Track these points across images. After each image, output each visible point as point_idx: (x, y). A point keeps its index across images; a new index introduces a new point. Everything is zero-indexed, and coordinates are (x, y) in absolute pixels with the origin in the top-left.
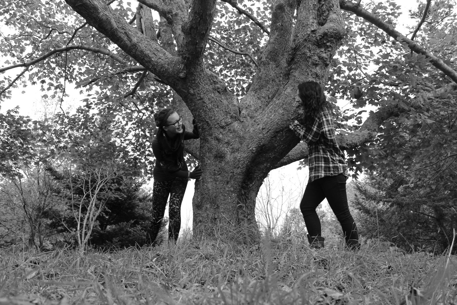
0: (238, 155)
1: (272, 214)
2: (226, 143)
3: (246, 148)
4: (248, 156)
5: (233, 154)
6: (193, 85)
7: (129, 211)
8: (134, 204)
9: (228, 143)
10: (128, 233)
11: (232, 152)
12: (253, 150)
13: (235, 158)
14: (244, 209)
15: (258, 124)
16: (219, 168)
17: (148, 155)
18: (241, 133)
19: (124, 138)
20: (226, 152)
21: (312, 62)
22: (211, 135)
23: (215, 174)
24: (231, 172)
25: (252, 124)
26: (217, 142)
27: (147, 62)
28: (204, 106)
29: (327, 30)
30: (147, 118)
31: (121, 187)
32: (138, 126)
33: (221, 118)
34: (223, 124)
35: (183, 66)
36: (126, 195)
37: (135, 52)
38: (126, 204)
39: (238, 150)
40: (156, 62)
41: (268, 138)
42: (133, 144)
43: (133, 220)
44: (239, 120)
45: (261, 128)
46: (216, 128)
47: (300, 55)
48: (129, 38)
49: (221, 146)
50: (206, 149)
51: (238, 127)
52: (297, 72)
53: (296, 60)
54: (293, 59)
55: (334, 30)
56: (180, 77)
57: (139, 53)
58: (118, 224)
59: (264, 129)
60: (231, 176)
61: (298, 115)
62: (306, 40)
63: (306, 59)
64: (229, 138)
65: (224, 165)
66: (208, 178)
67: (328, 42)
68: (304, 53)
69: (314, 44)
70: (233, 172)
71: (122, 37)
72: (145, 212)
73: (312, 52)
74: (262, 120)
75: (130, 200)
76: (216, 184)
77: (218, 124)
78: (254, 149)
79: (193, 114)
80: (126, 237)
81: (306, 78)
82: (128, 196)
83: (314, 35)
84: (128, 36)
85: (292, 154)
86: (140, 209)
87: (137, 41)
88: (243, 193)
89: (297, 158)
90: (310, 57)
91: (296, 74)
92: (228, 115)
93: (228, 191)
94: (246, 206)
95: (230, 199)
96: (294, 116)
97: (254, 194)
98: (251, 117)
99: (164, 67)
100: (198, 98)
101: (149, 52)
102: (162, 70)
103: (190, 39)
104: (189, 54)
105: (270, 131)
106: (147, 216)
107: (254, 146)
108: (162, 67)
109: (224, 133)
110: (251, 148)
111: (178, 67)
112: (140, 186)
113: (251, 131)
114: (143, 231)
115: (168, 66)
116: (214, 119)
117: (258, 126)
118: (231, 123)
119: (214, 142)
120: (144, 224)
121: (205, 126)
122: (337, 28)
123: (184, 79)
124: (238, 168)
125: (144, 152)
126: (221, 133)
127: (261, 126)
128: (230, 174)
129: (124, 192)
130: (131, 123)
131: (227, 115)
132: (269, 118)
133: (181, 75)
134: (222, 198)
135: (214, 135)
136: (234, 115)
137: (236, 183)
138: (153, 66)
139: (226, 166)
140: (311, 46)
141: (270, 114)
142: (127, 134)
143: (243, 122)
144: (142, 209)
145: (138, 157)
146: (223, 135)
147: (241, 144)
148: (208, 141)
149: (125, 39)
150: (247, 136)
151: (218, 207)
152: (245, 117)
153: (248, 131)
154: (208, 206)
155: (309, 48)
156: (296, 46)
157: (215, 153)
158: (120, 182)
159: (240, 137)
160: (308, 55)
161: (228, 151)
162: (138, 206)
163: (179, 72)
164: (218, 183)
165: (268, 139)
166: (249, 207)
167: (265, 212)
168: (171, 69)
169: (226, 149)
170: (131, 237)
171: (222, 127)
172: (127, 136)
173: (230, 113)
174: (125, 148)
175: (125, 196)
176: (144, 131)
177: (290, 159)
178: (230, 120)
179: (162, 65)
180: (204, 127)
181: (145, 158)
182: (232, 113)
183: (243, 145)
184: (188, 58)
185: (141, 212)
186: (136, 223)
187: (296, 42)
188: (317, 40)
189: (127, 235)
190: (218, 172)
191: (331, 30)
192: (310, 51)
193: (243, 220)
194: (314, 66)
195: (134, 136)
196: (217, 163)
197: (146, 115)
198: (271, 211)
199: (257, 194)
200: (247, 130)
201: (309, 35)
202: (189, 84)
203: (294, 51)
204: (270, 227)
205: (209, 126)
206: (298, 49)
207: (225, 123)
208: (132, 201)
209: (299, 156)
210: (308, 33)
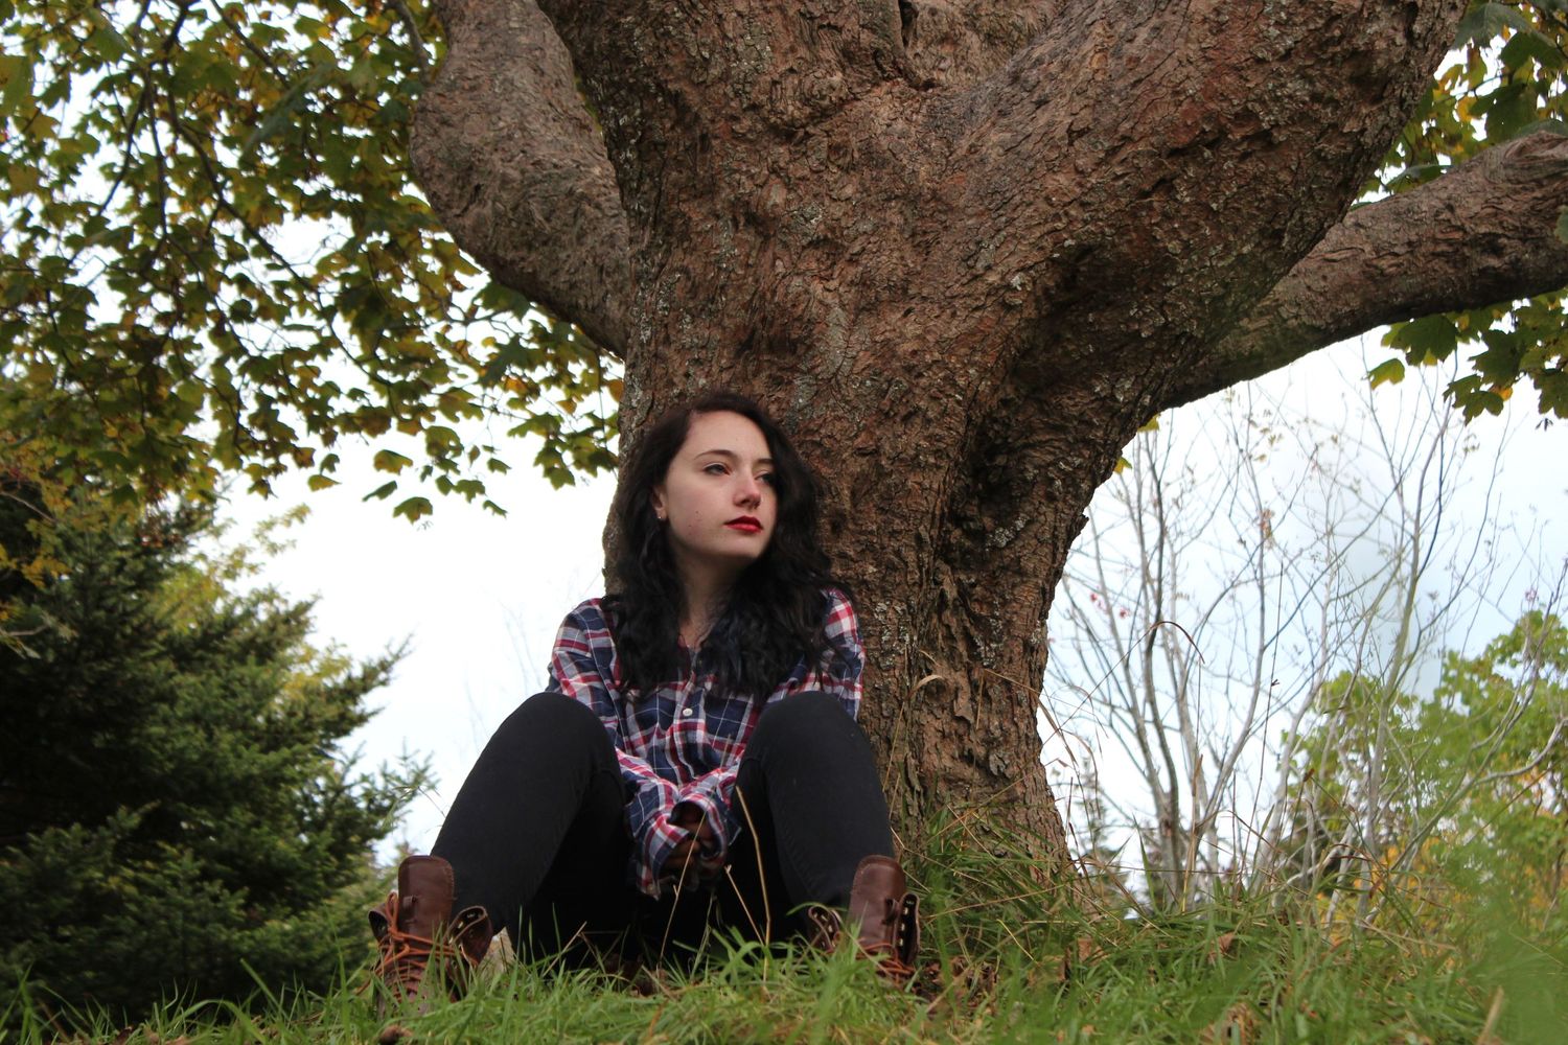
0: (905, 329)
1: (1184, 719)
2: (814, 244)
3: (955, 271)
4: (972, 334)
5: (868, 320)
7: (99, 741)
8: (135, 683)
9: (829, 245)
10: (96, 906)
11: (859, 310)
12: (1009, 287)
13: (886, 350)
14: (963, 706)
15: (1041, 103)
17: (241, 313)
18: (923, 171)
19: (45, 193)
20: (815, 309)
22: (710, 190)
24: (861, 452)
25: (997, 97)
26: (749, 236)
30: (214, 33)
31: (33, 570)
32: (144, 99)
33: (775, 66)
34: (792, 109)
36: (76, 624)
38: (77, 691)
39: (900, 292)
41: (1115, 197)
42: (119, 239)
43: (134, 807)
44: (905, 73)
45: (1061, 132)
46: (740, 138)
49: (780, 267)
50: (678, 293)
51: (900, 125)
58: (23, 844)
59: (1081, 133)
60: (859, 478)
61: (1327, 26)
64: (837, 211)
65: (812, 402)
70: (876, 452)
72: (226, 738)
74: (1065, 66)
75: (102, 656)
77: (754, 107)
78: (1016, 280)
79: (569, 43)
80: (89, 934)
82: (88, 630)
85: (1303, 294)
86: (183, 721)
88: (951, 592)
89: (1337, 319)
92: (826, 39)
94: (974, 686)
96: (1300, 32)
97: (1027, 595)
98: (990, 38)
105: (1129, 150)
106: (239, 775)
107: (1014, 262)
109: (799, 170)
110: (993, 278)
112: (173, 544)
113: (994, 155)
114: (215, 888)
116: (725, 77)
117: (1043, 118)
118: (843, 102)
119: (727, 242)
120: (217, 833)
121: (663, 128)
124: (906, 419)
125: (207, 292)
126: (774, 171)
127: (1059, 116)
128: (858, 466)
129: (54, 602)
130: (94, 78)
131: (812, 43)
132: (1118, 55)
135: (726, 194)
136: (866, 37)
139: (820, 410)
141: (1121, 28)
142: (68, 165)
143: (929, 84)
144: (196, 719)
145: (160, 330)
146: (789, 187)
147: (924, 249)
148: (685, 236)
150: (963, 190)
152: (944, 39)
153: (973, 150)
157: (742, 317)
158: (21, 524)
159: (911, 199)
161: (830, 299)
162: (169, 698)
165: (1111, 206)
166: (996, 692)
167: (1133, 710)
169: (817, 288)
170: (119, 934)
171: (787, 133)
172: (64, 180)
173: (839, 29)
174: (58, 268)
175: (66, 632)
176: (198, 135)
177: (1285, 331)
178: (837, 78)
180: (657, 136)
181: (218, 335)
182: (852, 26)
183: (936, 256)
185: (191, 741)
186: (161, 826)
189: (92, 919)
193: (952, 781)
195: (117, 178)
197: (202, 16)
198: (1181, 699)
199: (1047, 596)
200: (964, 143)
204: (1170, 822)
205: (688, 128)
207: (806, 101)
208: (121, 666)
209: (1355, 303)
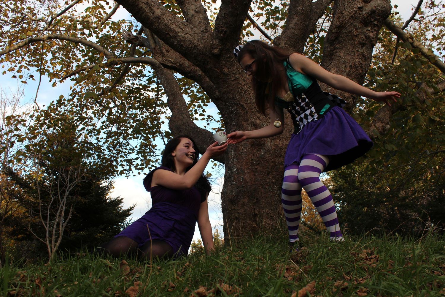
0: (280, 143)
5: (273, 141)
6: (228, 63)
13: (276, 146)
16: (258, 157)
21: (359, 41)
22: (247, 120)
23: (252, 164)
24: (273, 162)
27: (171, 37)
28: (239, 88)
29: (375, 7)
35: (218, 41)
37: (158, 26)
40: (184, 37)
46: (253, 112)
47: (346, 33)
48: (151, 9)
52: (342, 52)
53: (340, 39)
54: (337, 38)
55: (382, 7)
56: (213, 54)
57: (163, 27)
60: (272, 166)
62: (352, 17)
63: (353, 39)
65: (265, 154)
66: (244, 169)
67: (375, 20)
68: (350, 32)
69: (361, 22)
70: (275, 162)
71: (144, 8)
73: (359, 31)
76: (254, 175)
81: (352, 58)
83: (361, 13)
84: (150, 8)
87: (161, 13)
90: (356, 36)
91: (341, 54)
93: (269, 183)
95: (272, 192)
99: (193, 43)
100: (233, 79)
101: (174, 26)
102: (190, 46)
103: (231, 10)
104: (226, 27)
108: (191, 42)
111: (211, 42)
115: (198, 41)
116: (250, 103)
121: (240, 110)
122: (385, 6)
123: (217, 57)
126: (258, 118)
133: (216, 51)
134: (263, 191)
135: (250, 121)
137: (278, 173)
138: (179, 42)
140: (357, 24)
149: (147, 10)
151: (258, 201)
154: (246, 200)
155: (355, 26)
156: (341, 23)
160: (355, 34)
163: (212, 48)
164: (257, 174)
168: (201, 46)
179: (190, 41)
184: (226, 32)
187: (341, 19)
188: (364, 17)
190: (256, 161)
191: (379, 8)
192: (356, 29)
194: (361, 46)
196: (255, 151)
201: (356, 11)
202: (223, 62)
203: (339, 29)
205: (244, 110)
206: (343, 27)
210: (355, 9)
